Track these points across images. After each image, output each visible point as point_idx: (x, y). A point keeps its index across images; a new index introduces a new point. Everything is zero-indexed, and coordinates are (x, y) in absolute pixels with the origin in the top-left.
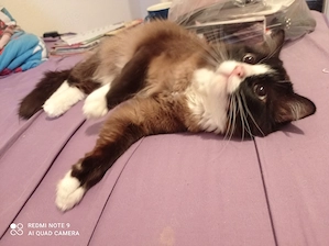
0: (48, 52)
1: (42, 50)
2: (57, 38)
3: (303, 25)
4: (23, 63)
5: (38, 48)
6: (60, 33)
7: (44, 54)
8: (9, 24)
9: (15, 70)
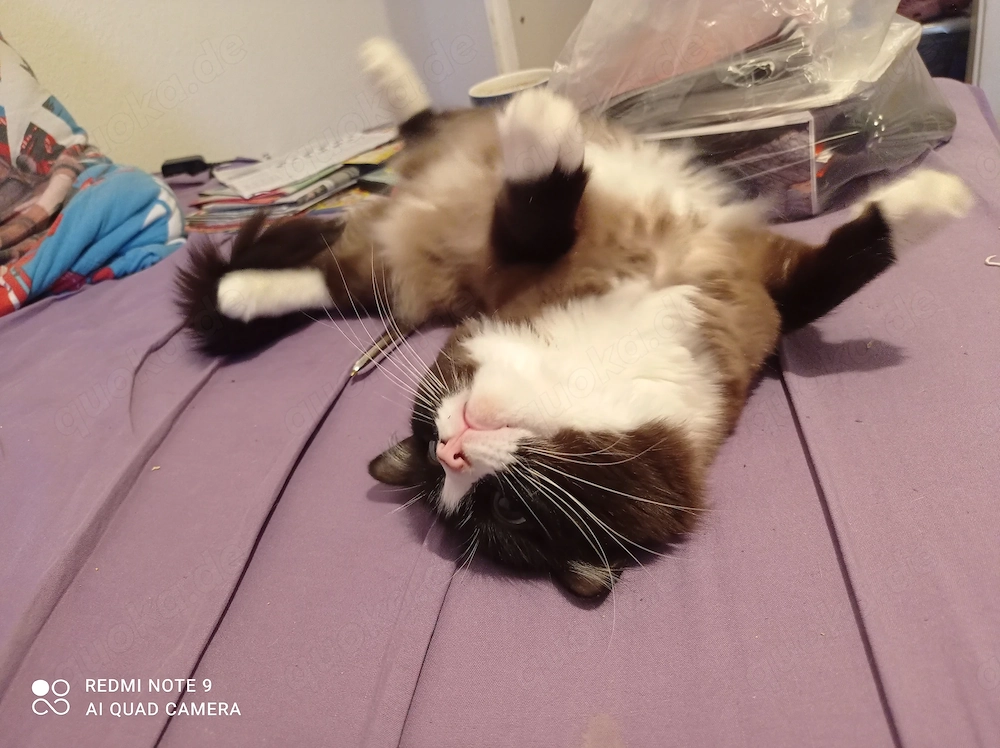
0: (183, 219)
1: (169, 214)
2: (202, 176)
3: (919, 126)
4: (116, 254)
5: (156, 211)
6: (209, 160)
7: (174, 225)
8: (69, 140)
9: (95, 276)
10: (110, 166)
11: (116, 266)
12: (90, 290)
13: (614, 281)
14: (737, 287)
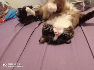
8: (8, 6)
9: (11, 19)
10: (12, 8)
11: (13, 18)
12: (11, 20)
13: (63, 14)
14: (76, 16)
